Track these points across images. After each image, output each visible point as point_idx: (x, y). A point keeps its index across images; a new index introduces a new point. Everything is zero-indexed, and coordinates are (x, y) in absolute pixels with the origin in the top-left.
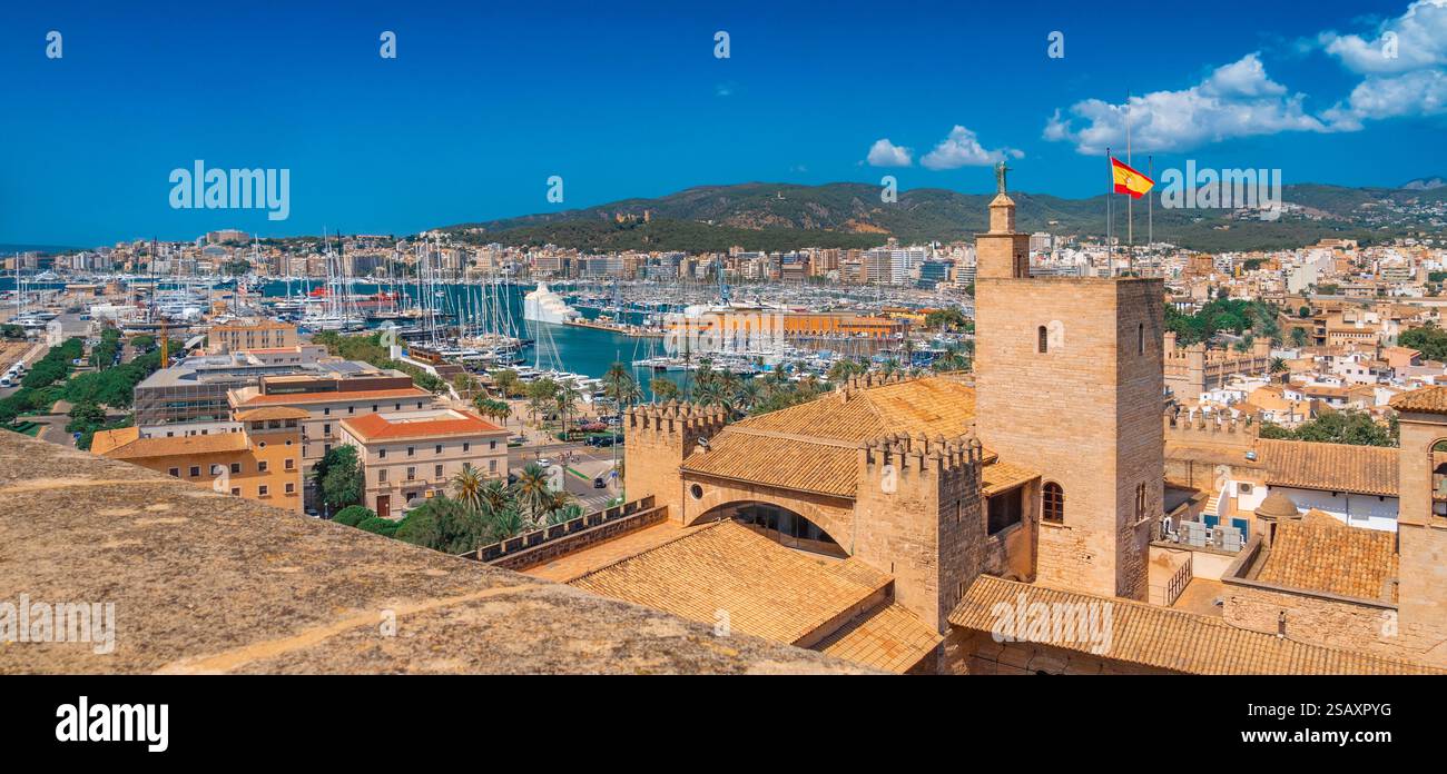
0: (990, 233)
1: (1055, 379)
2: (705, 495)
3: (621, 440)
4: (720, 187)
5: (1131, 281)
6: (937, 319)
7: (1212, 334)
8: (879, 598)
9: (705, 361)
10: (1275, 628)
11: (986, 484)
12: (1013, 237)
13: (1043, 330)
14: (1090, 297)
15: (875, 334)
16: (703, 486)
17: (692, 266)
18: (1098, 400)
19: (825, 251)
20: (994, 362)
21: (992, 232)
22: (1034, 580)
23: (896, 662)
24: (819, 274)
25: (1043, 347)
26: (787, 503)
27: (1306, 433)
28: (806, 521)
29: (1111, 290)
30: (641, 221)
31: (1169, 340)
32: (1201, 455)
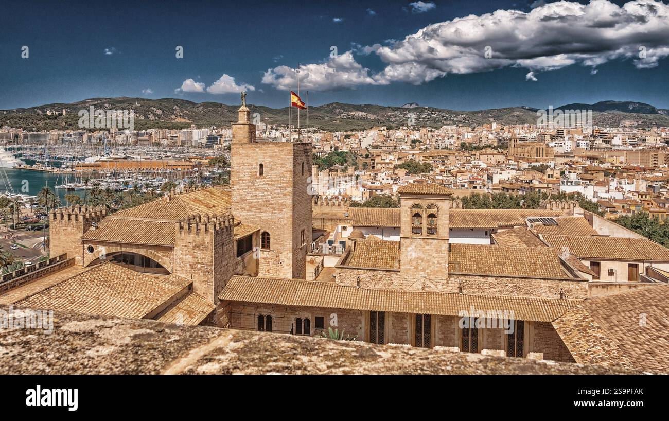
0: (238, 123)
1: (267, 187)
2: (95, 251)
3: (47, 226)
4: (106, 99)
5: (299, 144)
6: (213, 162)
7: (332, 165)
8: (186, 291)
9: (96, 185)
10: (355, 284)
11: (236, 235)
12: (249, 124)
13: (261, 165)
14: (282, 151)
15: (185, 169)
16: (94, 247)
17: (89, 138)
18: (285, 195)
19: (160, 130)
20: (240, 180)
21: (239, 122)
22: (257, 275)
23: (193, 320)
24: (157, 141)
25: (261, 173)
26: (139, 251)
27: (367, 204)
28: (149, 258)
29: (291, 148)
30: (61, 115)
31: (314, 169)
32: (328, 216)
